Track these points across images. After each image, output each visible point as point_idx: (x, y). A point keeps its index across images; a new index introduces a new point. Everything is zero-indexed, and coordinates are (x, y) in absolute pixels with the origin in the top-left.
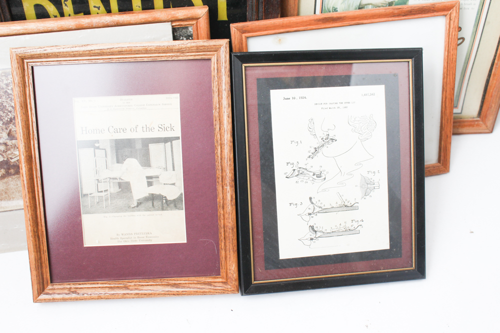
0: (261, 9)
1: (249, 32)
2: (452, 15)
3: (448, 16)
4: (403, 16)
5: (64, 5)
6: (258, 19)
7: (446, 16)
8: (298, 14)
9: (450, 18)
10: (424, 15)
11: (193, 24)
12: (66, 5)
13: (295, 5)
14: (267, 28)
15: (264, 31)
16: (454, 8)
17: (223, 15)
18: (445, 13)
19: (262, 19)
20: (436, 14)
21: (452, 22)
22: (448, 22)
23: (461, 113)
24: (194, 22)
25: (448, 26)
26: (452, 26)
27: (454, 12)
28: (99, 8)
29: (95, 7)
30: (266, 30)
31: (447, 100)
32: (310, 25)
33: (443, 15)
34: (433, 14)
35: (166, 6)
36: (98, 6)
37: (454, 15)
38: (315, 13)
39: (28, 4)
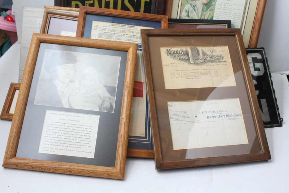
36: (97, 6)
39: (73, 3)
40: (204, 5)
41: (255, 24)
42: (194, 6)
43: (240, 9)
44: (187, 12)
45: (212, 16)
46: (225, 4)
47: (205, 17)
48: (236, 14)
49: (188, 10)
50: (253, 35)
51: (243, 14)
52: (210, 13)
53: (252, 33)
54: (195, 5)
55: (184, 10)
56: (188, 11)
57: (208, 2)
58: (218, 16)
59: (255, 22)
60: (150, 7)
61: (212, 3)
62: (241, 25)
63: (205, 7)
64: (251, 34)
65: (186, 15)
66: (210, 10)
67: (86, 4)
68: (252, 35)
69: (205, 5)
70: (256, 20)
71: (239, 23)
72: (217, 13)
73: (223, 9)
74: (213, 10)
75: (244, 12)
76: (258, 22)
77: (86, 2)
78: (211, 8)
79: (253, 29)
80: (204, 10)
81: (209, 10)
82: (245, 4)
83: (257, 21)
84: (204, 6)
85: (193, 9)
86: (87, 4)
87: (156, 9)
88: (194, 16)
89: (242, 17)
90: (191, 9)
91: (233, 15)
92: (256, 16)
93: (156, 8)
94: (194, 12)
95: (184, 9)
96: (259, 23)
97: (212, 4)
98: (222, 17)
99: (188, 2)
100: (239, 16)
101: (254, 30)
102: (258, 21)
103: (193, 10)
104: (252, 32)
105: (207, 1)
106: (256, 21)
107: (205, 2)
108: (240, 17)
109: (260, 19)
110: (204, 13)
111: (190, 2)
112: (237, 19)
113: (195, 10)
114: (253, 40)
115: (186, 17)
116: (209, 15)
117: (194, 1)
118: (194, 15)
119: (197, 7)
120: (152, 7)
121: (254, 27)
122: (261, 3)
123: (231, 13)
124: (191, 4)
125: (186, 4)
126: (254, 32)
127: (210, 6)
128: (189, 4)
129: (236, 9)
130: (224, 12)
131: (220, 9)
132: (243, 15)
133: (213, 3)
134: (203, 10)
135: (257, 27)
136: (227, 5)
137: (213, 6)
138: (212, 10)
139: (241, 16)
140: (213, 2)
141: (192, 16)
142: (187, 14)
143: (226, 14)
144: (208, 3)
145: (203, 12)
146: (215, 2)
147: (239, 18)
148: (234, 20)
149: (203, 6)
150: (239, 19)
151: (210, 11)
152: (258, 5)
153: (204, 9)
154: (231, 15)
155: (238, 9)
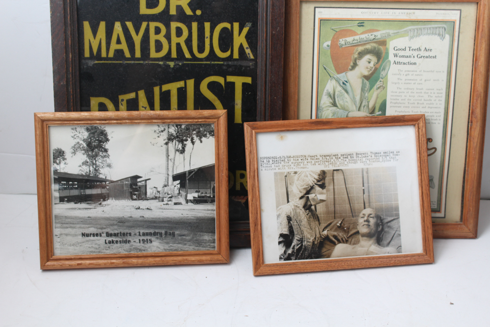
0: (267, 114)
1: (258, 129)
2: (420, 125)
3: (417, 126)
4: (380, 123)
5: (120, 104)
6: (265, 120)
7: (414, 125)
8: (298, 118)
9: (418, 127)
10: (396, 124)
11: (215, 122)
12: (122, 104)
13: (295, 115)
14: (272, 127)
15: (269, 128)
16: (421, 120)
17: (238, 119)
18: (414, 123)
19: (268, 121)
20: (406, 123)
21: (420, 130)
22: (417, 130)
23: (444, 217)
24: (216, 120)
25: (417, 133)
26: (421, 134)
27: (421, 122)
28: (145, 108)
29: (143, 107)
30: (271, 128)
31: (424, 195)
32: (305, 126)
33: (412, 125)
34: (403, 123)
35: (196, 108)
36: (145, 106)
37: (421, 124)
38: (311, 118)
39: (94, 101)
40: (364, 79)
41: (473, 105)
42: (343, 83)
43: (438, 80)
44: (330, 96)
45: (384, 99)
46: (407, 73)
47: (368, 102)
48: (431, 89)
49: (332, 93)
50: (473, 129)
51: (446, 88)
52: (378, 95)
53: (470, 124)
54: (346, 82)
55: (324, 94)
56: (332, 95)
57: (371, 72)
58: (395, 98)
59: (473, 102)
60: (255, 94)
61: (380, 74)
62: (445, 111)
63: (367, 83)
64: (468, 127)
65: (331, 103)
66: (379, 88)
67: (120, 101)
68: (471, 128)
69: (367, 78)
70: (475, 98)
71: (440, 108)
72: (392, 92)
73: (405, 83)
74: (384, 88)
75: (447, 85)
76: (479, 101)
77: (121, 97)
78: (378, 84)
79: (472, 117)
80: (366, 89)
81: (375, 87)
82: (448, 68)
83: (477, 100)
84: (365, 81)
85: (344, 89)
86: (122, 100)
87: (267, 98)
88: (346, 104)
89: (446, 95)
90: (339, 89)
91: (425, 93)
92: (474, 89)
93: (267, 96)
94: (346, 94)
95: (325, 91)
96: (482, 103)
97: (381, 76)
98: (405, 100)
99: (331, 77)
100: (438, 93)
101: (474, 119)
102: (479, 99)
103: (343, 91)
104: (468, 122)
105: (369, 71)
106: (475, 101)
107: (366, 73)
108: (440, 95)
109: (482, 95)
110: (366, 94)
111: (335, 77)
112: (435, 100)
113: (347, 92)
114: (473, 139)
115: (331, 107)
116: (377, 98)
117: (344, 74)
118: (347, 102)
119: (350, 84)
120: (259, 93)
121: (471, 113)
122: (480, 64)
123: (422, 89)
124: (337, 81)
125: (328, 81)
126: (473, 122)
127: (376, 81)
128: (334, 80)
129: (430, 80)
130: (407, 89)
131: (399, 83)
132: (446, 90)
133: (383, 73)
134: (363, 90)
135: (478, 111)
136: (411, 73)
137: (382, 78)
138: (382, 87)
139: (442, 93)
140: (382, 70)
141: (343, 104)
142: (331, 101)
143: (412, 92)
144: (372, 74)
145: (363, 93)
146: (386, 71)
147: (438, 97)
148: (429, 102)
149: (363, 81)
150: (439, 100)
151: (379, 90)
152: (475, 68)
153: (365, 87)
154: (421, 93)
155: (434, 80)
